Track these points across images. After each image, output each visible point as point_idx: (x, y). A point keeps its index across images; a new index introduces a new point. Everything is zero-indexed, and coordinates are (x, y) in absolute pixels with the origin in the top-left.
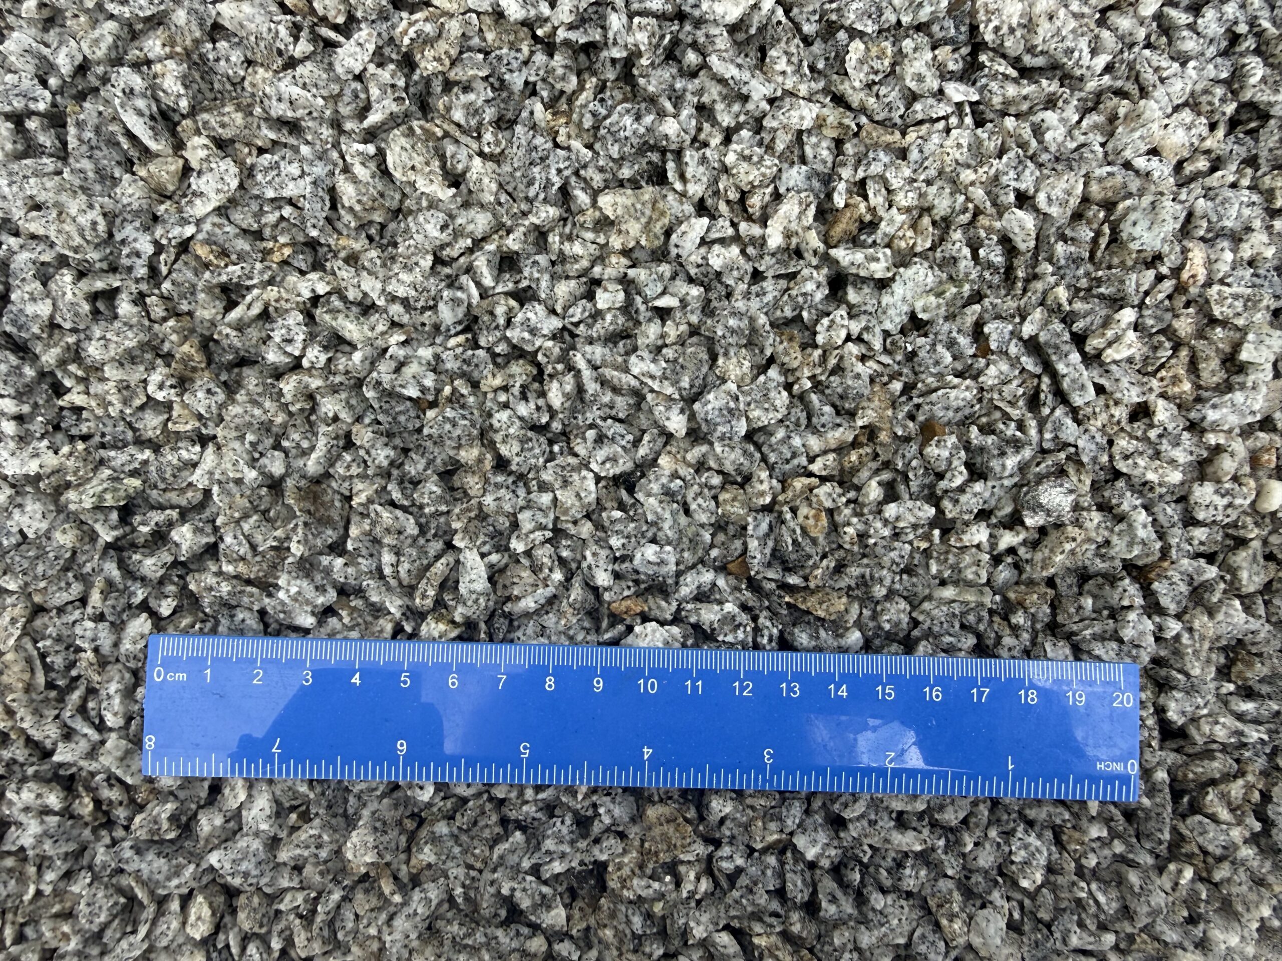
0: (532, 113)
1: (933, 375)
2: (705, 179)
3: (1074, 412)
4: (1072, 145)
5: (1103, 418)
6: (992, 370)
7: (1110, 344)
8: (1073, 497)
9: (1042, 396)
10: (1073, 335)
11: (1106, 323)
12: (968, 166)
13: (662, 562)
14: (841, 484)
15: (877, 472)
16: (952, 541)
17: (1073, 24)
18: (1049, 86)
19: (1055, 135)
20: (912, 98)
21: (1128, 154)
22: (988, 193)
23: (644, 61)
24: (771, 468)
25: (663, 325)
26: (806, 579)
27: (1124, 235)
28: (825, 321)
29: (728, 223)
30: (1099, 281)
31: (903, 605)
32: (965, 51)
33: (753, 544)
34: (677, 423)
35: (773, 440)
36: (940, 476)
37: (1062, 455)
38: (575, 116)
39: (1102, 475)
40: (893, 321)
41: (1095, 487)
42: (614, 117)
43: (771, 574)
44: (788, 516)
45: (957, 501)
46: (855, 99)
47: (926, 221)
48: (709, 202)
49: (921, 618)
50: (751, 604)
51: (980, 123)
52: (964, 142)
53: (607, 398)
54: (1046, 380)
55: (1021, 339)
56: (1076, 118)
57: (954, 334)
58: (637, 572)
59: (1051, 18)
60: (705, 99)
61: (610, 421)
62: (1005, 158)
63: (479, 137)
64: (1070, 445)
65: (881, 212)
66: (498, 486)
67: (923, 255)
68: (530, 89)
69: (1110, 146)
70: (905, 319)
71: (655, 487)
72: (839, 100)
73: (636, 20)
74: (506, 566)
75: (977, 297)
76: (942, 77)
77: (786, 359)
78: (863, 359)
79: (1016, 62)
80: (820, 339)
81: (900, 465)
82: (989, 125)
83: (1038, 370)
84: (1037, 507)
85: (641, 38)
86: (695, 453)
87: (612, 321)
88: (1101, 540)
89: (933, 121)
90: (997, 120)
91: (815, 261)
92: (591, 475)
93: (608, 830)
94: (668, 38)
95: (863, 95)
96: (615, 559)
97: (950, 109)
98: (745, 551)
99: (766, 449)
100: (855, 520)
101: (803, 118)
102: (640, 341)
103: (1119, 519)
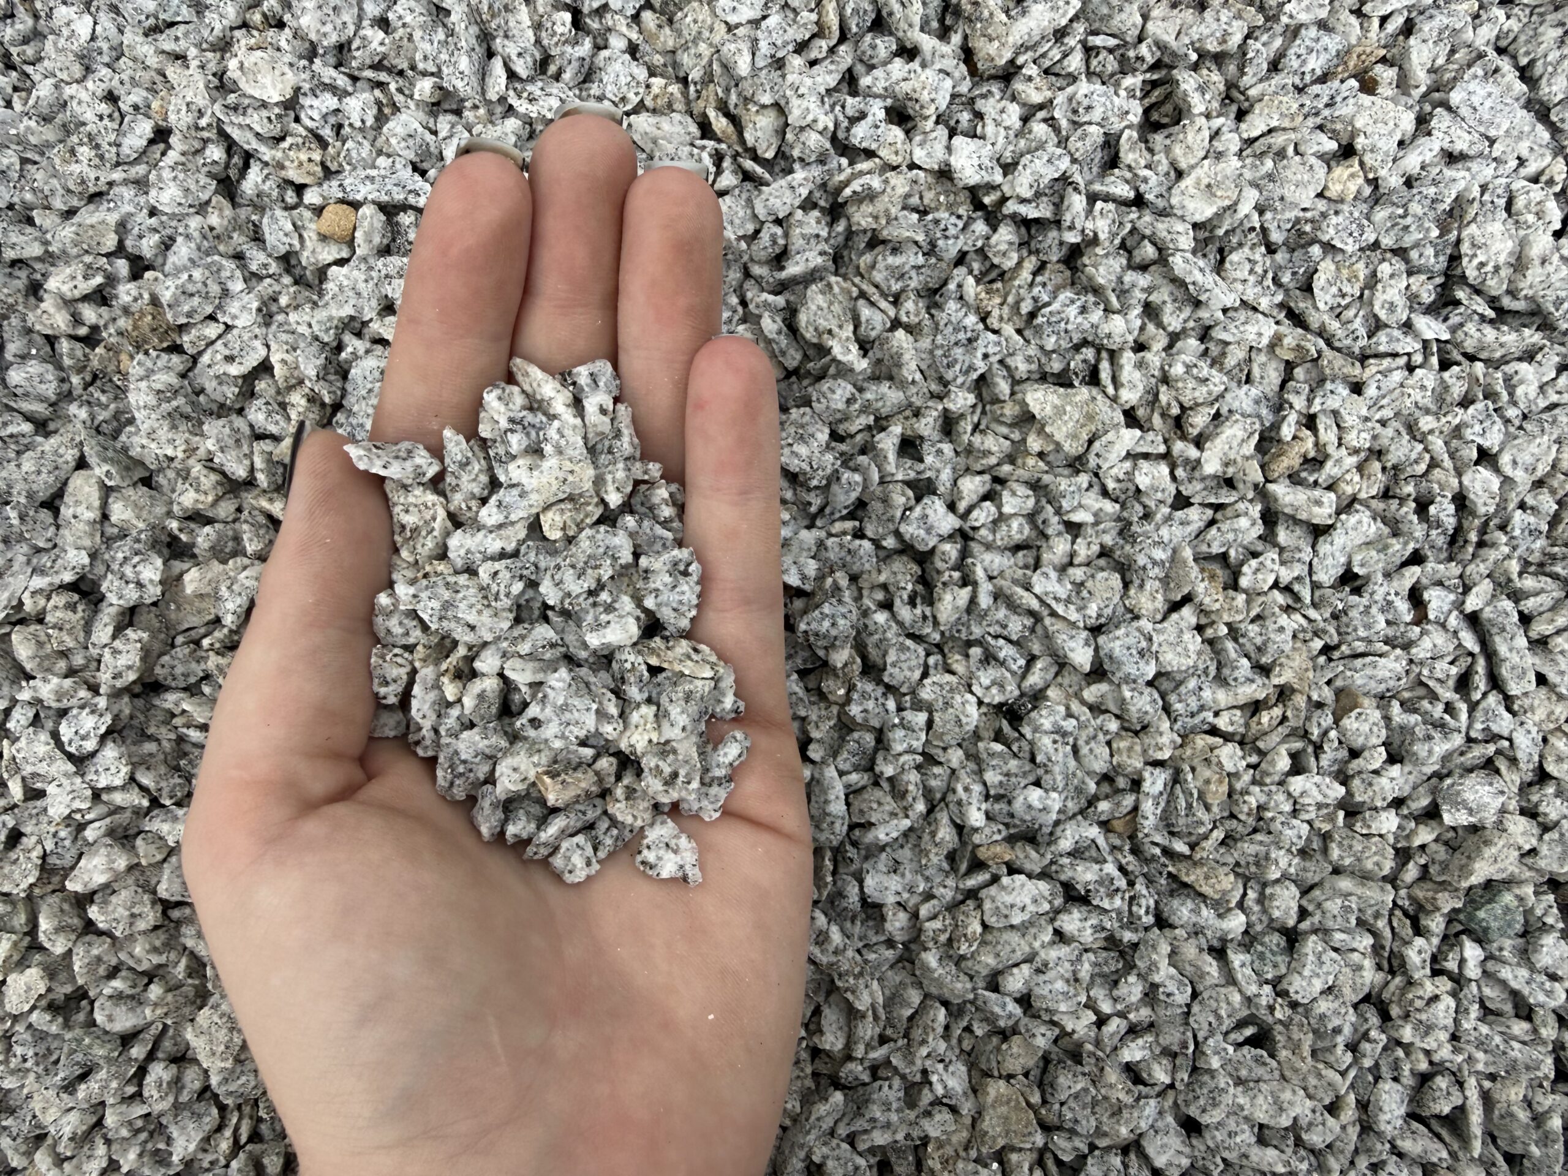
0: (960, 286)
1: (1360, 639)
2: (1141, 387)
3: (1508, 701)
4: (1542, 404)
5: (1540, 714)
6: (1427, 643)
7: (1558, 632)
8: (1502, 799)
9: (1476, 678)
10: (1520, 613)
11: (1556, 608)
12: (1427, 411)
13: (1045, 810)
14: (1241, 743)
15: (1285, 739)
16: (1358, 827)
17: (1564, 271)
18: (1532, 336)
19: (1527, 390)
22: (1447, 444)
23: (1099, 251)
24: (1173, 720)
25: (1073, 542)
26: (1192, 847)
28: (1254, 563)
29: (1160, 438)
30: (1554, 558)
31: (1294, 890)
32: (1439, 280)
33: (1147, 806)
34: (1081, 656)
35: (1183, 689)
36: (1354, 754)
37: (1491, 749)
38: (1010, 299)
39: (1529, 777)
40: (1326, 575)
41: (1525, 788)
42: (1056, 306)
43: (1158, 839)
44: (1190, 777)
45: (1370, 784)
46: (1314, 321)
47: (1376, 466)
48: (1141, 413)
49: (1310, 908)
50: (1130, 868)
51: (1445, 365)
52: (1430, 383)
53: (1002, 613)
54: (1481, 663)
55: (1463, 612)
56: (1552, 374)
57: (1392, 597)
58: (1012, 816)
59: (1543, 262)
60: (1156, 298)
61: (1001, 642)
62: (1471, 410)
63: (896, 303)
64: (1501, 737)
65: (1331, 449)
66: (865, 696)
67: (1365, 504)
68: (961, 259)
70: (1341, 571)
71: (1046, 724)
72: (1297, 319)
73: (1099, 205)
74: (864, 788)
75: (1417, 558)
76: (1411, 309)
77: (1206, 600)
78: (1287, 609)
79: (1494, 302)
80: (1244, 582)
81: (1315, 733)
82: (1455, 369)
83: (1476, 649)
84: (1459, 804)
85: (1102, 226)
86: (1092, 692)
87: (1018, 530)
88: (1527, 847)
89: (1395, 355)
90: (1466, 363)
91: (1251, 495)
92: (974, 700)
93: (937, 1102)
94: (1129, 226)
95: (1326, 318)
96: (987, 797)
97: (1418, 346)
98: (1136, 809)
99: (1172, 698)
100: (1256, 789)
101: (1260, 334)
102: (1046, 556)
103: (1546, 828)
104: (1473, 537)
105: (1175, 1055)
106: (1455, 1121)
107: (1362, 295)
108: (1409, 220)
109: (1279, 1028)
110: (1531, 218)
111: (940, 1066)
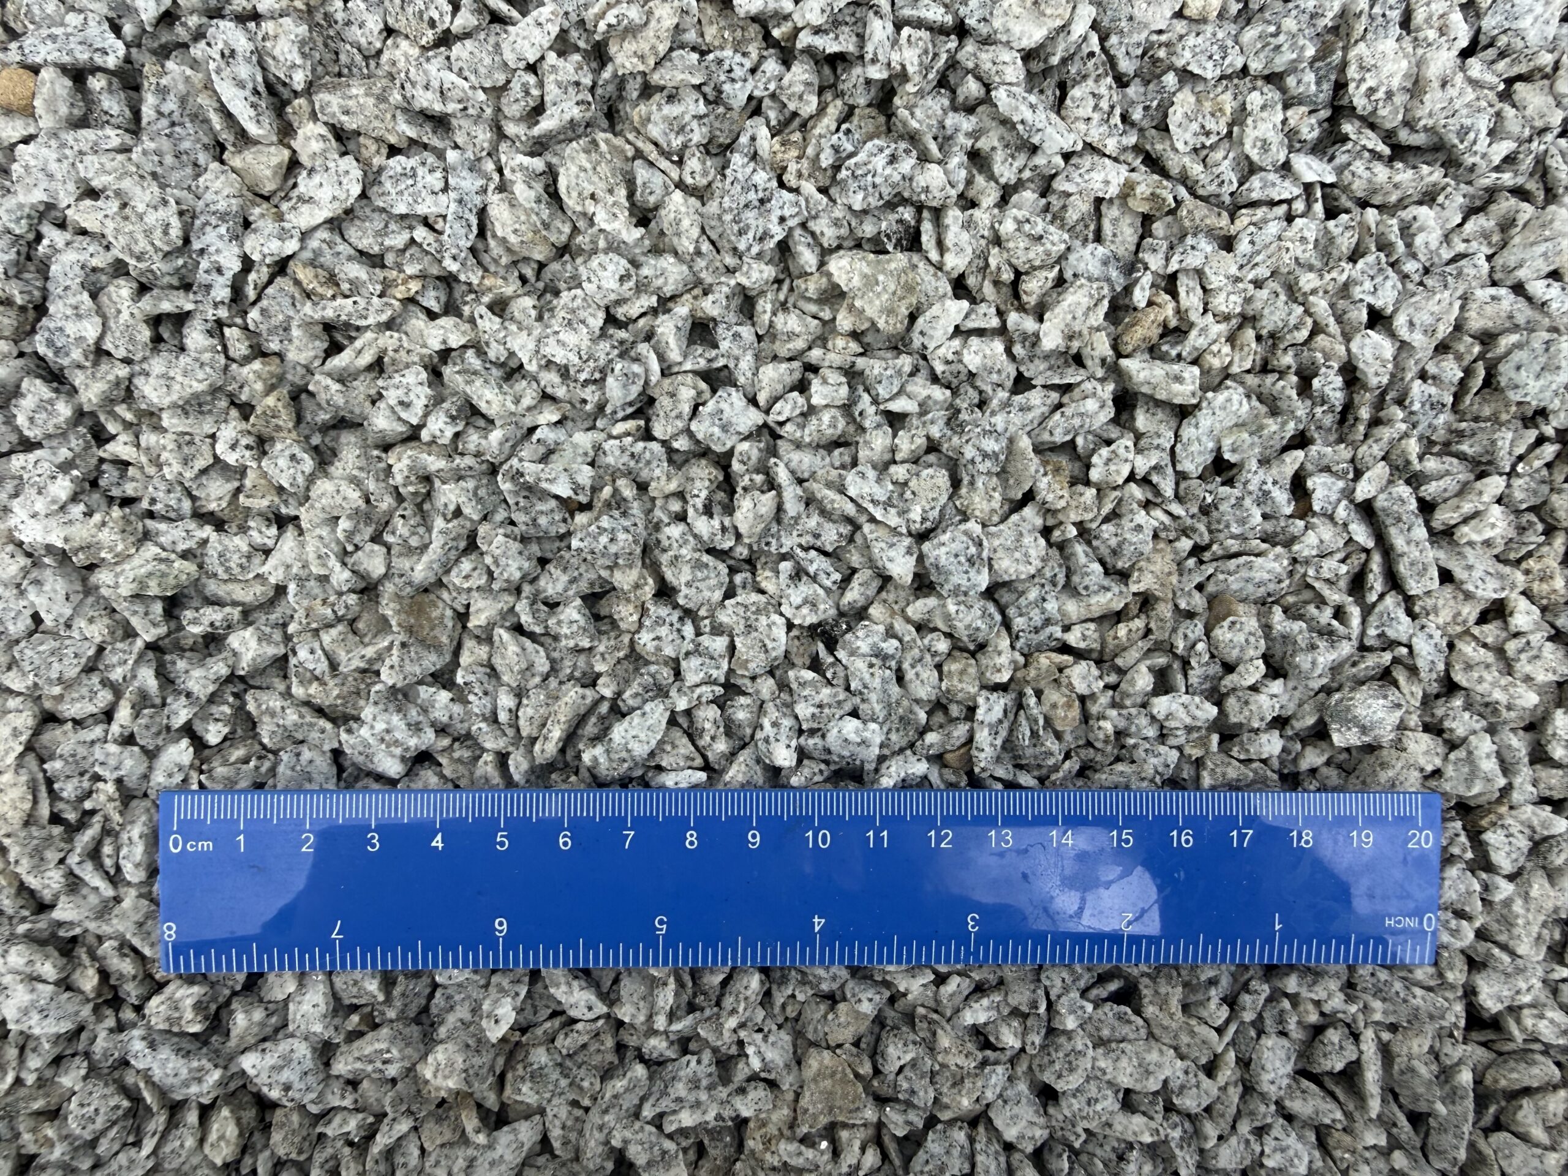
0: (753, 139)
1: (1234, 537)
2: (969, 251)
3: (1409, 601)
4: (1446, 254)
5: (1445, 616)
6: (1311, 538)
7: (1466, 521)
8: (1399, 714)
9: (1371, 576)
10: (1421, 501)
11: (1463, 491)
12: (1311, 268)
13: (864, 742)
14: (1099, 662)
15: (1148, 654)
16: (1235, 752)
17: (1470, 95)
18: (1431, 174)
19: (1428, 238)
20: (1249, 169)
21: (1522, 274)
22: (1332, 306)
23: (910, 88)
24: (1014, 638)
25: (895, 436)
27: (1503, 381)
28: (1105, 452)
29: (993, 310)
30: (1461, 435)
32: (1325, 114)
33: (983, 736)
34: (902, 567)
35: (1023, 601)
36: (1229, 668)
37: (1387, 657)
38: (810, 151)
39: (1435, 688)
40: (1194, 461)
41: (1427, 701)
42: (861, 157)
43: (1000, 772)
45: (1247, 703)
46: (1174, 164)
47: (1250, 334)
48: (971, 281)
51: (1331, 213)
52: (1311, 236)
53: (812, 521)
54: (1377, 558)
55: (1352, 501)
56: (1458, 220)
57: (1269, 486)
58: (828, 751)
59: (1444, 85)
60: (983, 144)
61: (813, 553)
62: (1360, 264)
63: (680, 163)
64: (1400, 644)
65: (1194, 316)
66: (660, 622)
67: (1237, 379)
68: (754, 107)
69: (1499, 261)
70: (1209, 458)
71: (864, 646)
72: (1154, 163)
73: (906, 31)
75: (1301, 441)
76: (1291, 147)
77: (1050, 497)
78: (1147, 505)
79: (1388, 136)
80: (1095, 475)
81: (1180, 645)
82: (1344, 217)
83: (1370, 544)
84: (1350, 721)
85: (910, 57)
86: (919, 608)
87: (828, 423)
88: (1429, 768)
89: (1273, 204)
90: (1357, 210)
91: (1100, 373)
92: (781, 621)
93: (754, 1078)
94: (944, 57)
95: (1186, 160)
96: (801, 732)
97: (1297, 191)
98: (970, 740)
99: (1011, 612)
100: (1113, 713)
101: (1107, 182)
102: (863, 454)
103: (1452, 746)
104: (1365, 413)
105: (1025, 1016)
106: (1350, 1078)
107: (1230, 134)
108: (1282, 38)
109: (1145, 981)
110: (1432, 34)
111: (758, 1037)
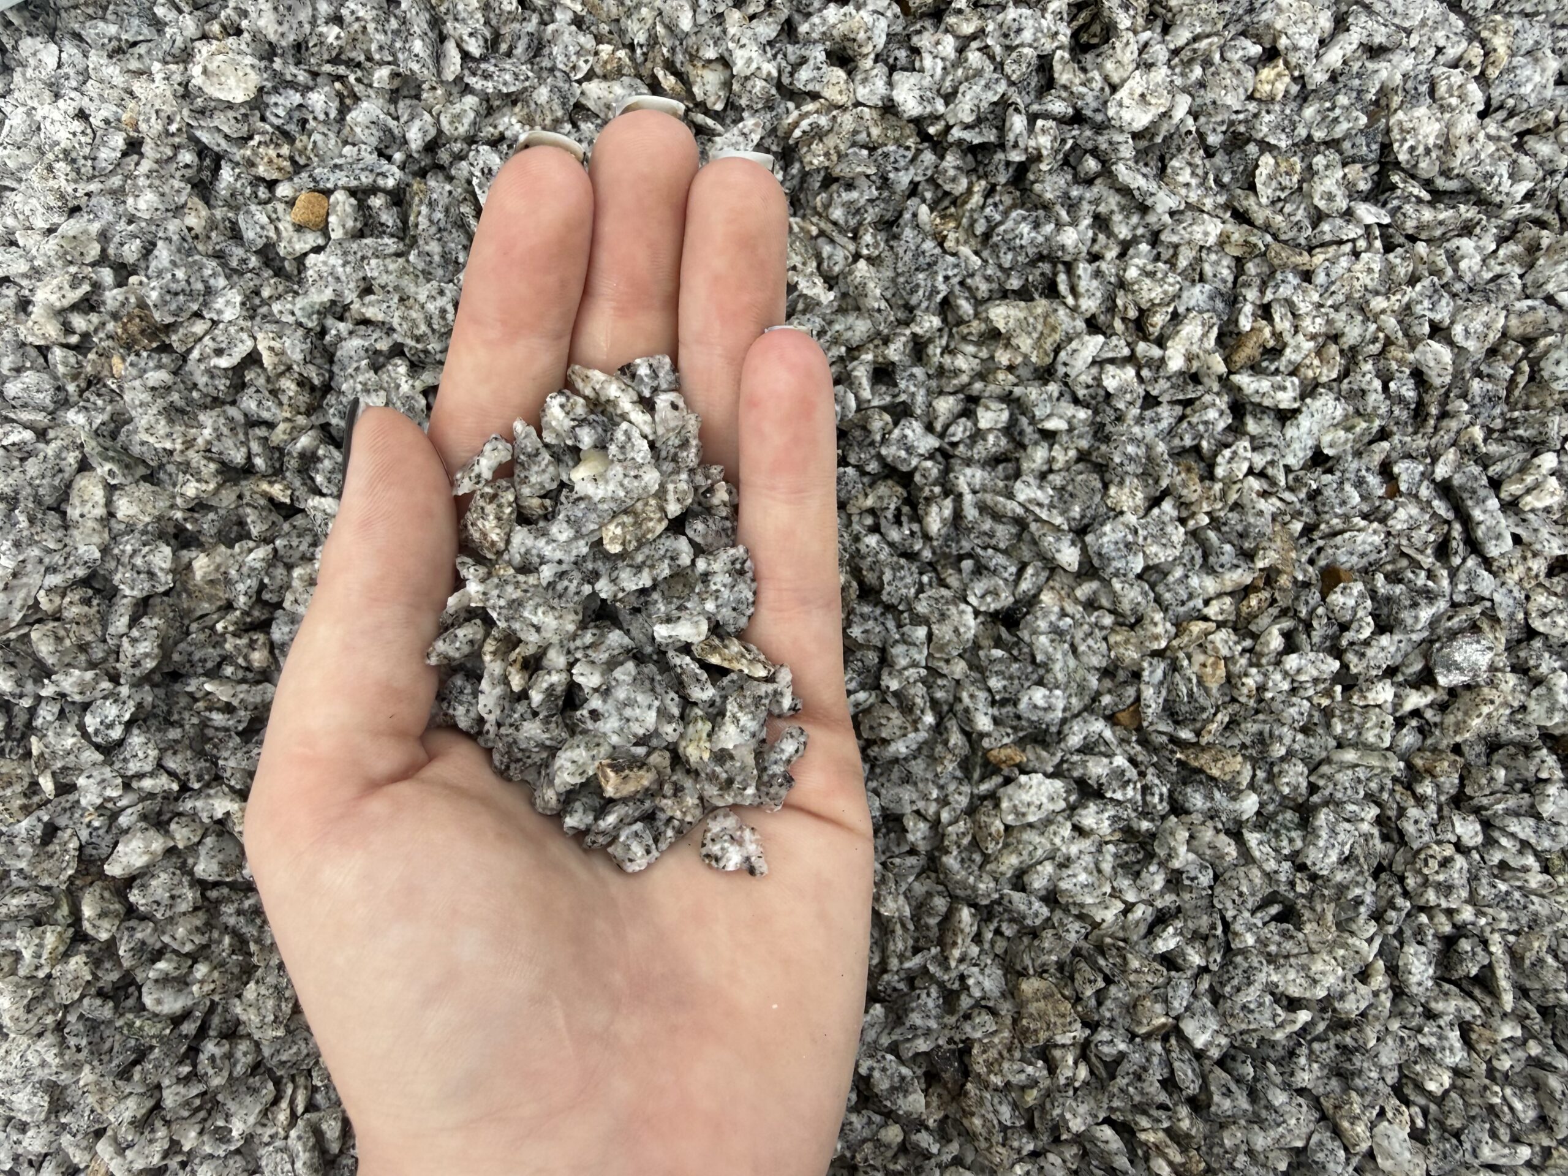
0: (915, 214)
1: (1337, 516)
2: (1099, 294)
3: (1487, 563)
4: (1488, 275)
5: (1519, 571)
6: (1401, 514)
7: (1528, 491)
8: (1491, 656)
9: (1454, 544)
10: (1489, 477)
11: (1524, 469)
12: (1377, 293)
13: (1049, 708)
14: (1235, 630)
15: (1276, 619)
16: (1355, 699)
17: (1491, 147)
18: (1468, 212)
19: (1470, 264)
20: (1318, 217)
21: (1551, 288)
22: (1400, 322)
23: (1044, 167)
24: (1165, 610)
25: (1051, 449)
26: (1198, 734)
27: (1546, 374)
28: (1227, 453)
29: (1123, 343)
30: (1515, 423)
31: (1301, 768)
32: (1373, 169)
33: (1148, 693)
34: (1069, 556)
35: (1170, 580)
36: (1344, 627)
37: (1477, 609)
38: (965, 221)
39: (1516, 634)
40: (1296, 458)
41: (1512, 645)
42: (1009, 224)
43: (1162, 727)
44: (1185, 663)
45: (1363, 655)
46: (1260, 216)
47: (1334, 349)
48: (1101, 319)
49: (1321, 783)
50: (1140, 758)
51: (1389, 248)
52: (1376, 267)
53: (987, 525)
54: (1457, 527)
55: (1433, 481)
56: (1493, 246)
57: (1363, 473)
58: (1019, 717)
59: (1470, 140)
60: (1102, 209)
61: (990, 551)
62: (1418, 287)
63: (855, 238)
64: (1483, 599)
65: (1287, 337)
66: (864, 617)
67: (1328, 386)
68: (914, 190)
69: (1529, 278)
70: (1310, 453)
71: (1043, 625)
72: (1242, 217)
73: (1040, 123)
74: (872, 705)
75: (1384, 434)
76: (1350, 197)
77: (1185, 492)
78: (1264, 494)
79: (1427, 184)
80: (1220, 472)
81: (1304, 612)
82: (1399, 250)
83: (1450, 515)
84: (1451, 666)
85: (1044, 142)
86: (1084, 590)
87: (994, 443)
88: (1517, 704)
89: (1341, 243)
90: (1408, 245)
91: (1216, 387)
92: (969, 609)
93: (978, 1005)
94: (1070, 143)
95: (1268, 212)
96: (993, 703)
97: (1360, 232)
98: (1138, 699)
99: (1160, 588)
100: (1254, 671)
101: (1206, 234)
102: (1025, 465)
103: (1538, 682)
104: (1434, 410)
105: (1205, 938)
106: (1485, 981)
107: (1300, 189)
108: (1338, 111)
109: (1301, 902)
110: (1454, 101)
111: (976, 969)
